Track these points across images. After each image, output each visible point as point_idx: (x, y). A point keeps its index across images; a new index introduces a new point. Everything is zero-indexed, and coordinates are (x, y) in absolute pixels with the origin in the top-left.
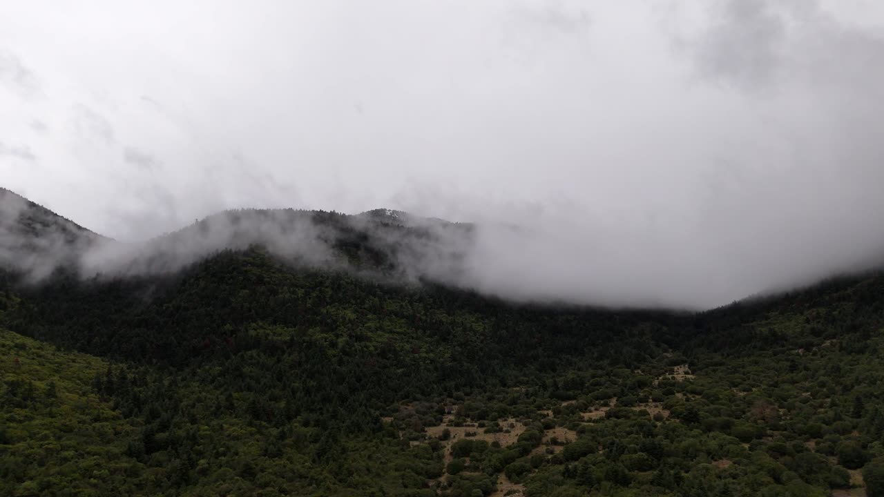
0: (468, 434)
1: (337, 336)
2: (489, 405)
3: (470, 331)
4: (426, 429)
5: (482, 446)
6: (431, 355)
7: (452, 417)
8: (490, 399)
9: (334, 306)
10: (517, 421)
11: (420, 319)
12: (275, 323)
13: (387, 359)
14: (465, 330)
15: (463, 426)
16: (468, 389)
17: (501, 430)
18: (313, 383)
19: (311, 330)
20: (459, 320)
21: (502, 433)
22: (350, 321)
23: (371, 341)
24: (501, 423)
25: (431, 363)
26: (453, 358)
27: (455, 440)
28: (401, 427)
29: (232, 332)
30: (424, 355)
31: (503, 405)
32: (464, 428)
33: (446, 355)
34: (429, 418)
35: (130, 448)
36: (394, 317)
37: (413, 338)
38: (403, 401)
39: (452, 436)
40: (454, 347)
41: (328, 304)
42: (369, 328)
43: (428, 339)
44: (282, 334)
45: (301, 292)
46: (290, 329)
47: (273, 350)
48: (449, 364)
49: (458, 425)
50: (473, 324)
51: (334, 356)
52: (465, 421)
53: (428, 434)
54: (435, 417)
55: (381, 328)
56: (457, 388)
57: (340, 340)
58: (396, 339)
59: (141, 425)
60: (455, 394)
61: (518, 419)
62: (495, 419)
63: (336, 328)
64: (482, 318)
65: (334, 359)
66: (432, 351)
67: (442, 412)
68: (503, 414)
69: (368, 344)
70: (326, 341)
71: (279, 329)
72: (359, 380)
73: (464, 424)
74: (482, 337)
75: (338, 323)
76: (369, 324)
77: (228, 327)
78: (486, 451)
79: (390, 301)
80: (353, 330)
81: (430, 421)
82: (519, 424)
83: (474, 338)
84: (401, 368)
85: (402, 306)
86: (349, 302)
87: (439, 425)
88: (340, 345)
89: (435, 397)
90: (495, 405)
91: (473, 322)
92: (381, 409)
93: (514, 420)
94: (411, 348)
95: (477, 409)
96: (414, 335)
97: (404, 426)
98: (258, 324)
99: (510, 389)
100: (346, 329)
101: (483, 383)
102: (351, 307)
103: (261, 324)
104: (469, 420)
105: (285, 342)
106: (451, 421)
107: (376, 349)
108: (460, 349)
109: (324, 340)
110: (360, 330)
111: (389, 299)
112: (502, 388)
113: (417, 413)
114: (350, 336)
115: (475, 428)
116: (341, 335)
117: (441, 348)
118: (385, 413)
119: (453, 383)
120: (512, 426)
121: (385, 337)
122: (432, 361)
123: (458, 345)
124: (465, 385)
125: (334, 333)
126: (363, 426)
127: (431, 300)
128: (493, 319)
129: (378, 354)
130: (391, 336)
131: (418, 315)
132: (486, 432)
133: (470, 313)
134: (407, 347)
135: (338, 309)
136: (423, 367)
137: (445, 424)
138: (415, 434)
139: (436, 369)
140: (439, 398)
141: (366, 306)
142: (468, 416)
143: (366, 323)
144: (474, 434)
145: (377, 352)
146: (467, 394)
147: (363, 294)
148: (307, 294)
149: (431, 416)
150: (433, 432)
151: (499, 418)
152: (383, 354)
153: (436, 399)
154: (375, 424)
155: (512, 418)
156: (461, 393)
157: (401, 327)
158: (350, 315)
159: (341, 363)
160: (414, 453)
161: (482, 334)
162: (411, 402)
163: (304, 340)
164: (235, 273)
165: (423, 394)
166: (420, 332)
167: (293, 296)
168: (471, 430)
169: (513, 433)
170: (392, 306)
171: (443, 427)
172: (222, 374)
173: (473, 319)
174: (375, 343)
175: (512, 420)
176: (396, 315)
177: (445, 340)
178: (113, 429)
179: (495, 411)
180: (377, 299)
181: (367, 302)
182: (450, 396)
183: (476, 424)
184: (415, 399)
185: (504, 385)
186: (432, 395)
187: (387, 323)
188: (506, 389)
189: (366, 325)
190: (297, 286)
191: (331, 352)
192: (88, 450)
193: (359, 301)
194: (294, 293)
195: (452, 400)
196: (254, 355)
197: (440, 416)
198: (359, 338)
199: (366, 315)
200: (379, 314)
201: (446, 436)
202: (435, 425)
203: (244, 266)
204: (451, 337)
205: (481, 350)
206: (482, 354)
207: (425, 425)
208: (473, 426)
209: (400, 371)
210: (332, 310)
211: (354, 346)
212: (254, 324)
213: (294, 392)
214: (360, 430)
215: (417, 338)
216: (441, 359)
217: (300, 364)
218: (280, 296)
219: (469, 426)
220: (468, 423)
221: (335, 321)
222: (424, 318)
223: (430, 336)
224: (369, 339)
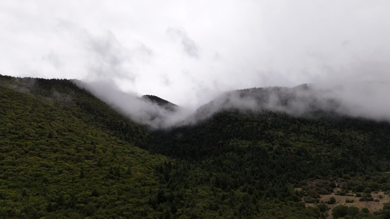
0: (348, 201)
1: (273, 145)
2: (365, 183)
3: (354, 140)
4: (321, 196)
5: (355, 211)
6: (329, 153)
7: (339, 189)
8: (368, 179)
9: (272, 130)
10: (385, 194)
11: (322, 135)
12: (242, 139)
13: (301, 156)
14: (351, 139)
15: (346, 195)
16: (353, 173)
17: (372, 200)
18: (257, 168)
19: (260, 142)
20: (347, 134)
21: (372, 202)
22: (281, 137)
23: (292, 147)
24: (373, 194)
25: (328, 158)
26: (343, 155)
27: (338, 205)
28: (304, 194)
29: (222, 144)
30: (324, 153)
31: (375, 183)
32: (347, 197)
33: (339, 153)
34: (323, 189)
35: (150, 200)
36: (306, 134)
37: (317, 145)
38: (310, 179)
39: (337, 202)
40: (344, 149)
41: (269, 129)
42: (291, 140)
43: (328, 145)
44: (245, 144)
45: (255, 124)
46: (249, 142)
47: (240, 152)
48: (340, 158)
49: (342, 194)
50: (357, 136)
51: (271, 154)
52: (347, 192)
53: (321, 199)
54: (327, 189)
55: (298, 140)
56: (345, 172)
57: (274, 147)
58: (307, 146)
59: (165, 188)
60: (344, 175)
61: (386, 192)
62: (369, 192)
63: (273, 141)
64: (363, 133)
65: (270, 156)
66: (329, 151)
67: (334, 186)
68: (375, 189)
69: (290, 148)
70: (267, 147)
71: (244, 142)
72: (283, 167)
73: (347, 194)
74: (363, 143)
75: (274, 138)
76: (291, 138)
77: (220, 142)
78: (357, 215)
79: (304, 126)
80: (282, 141)
81: (324, 191)
82: (386, 196)
83: (357, 144)
84: (309, 160)
85: (311, 128)
86: (281, 128)
87: (330, 194)
88: (274, 150)
89: (330, 177)
90: (370, 183)
91: (357, 135)
92: (295, 183)
93: (383, 192)
94: (316, 150)
95: (357, 185)
96: (319, 143)
97: (306, 193)
98: (234, 140)
99: (383, 173)
100: (278, 141)
101: (363, 169)
102: (281, 130)
103: (235, 140)
104: (351, 191)
105: (246, 148)
106: (338, 192)
107: (295, 151)
108: (348, 150)
109: (266, 146)
110: (287, 141)
111: (304, 125)
112: (377, 172)
113: (317, 186)
114: (280, 144)
115: (354, 197)
116: (276, 144)
117: (335, 150)
118: (298, 185)
119: (343, 169)
120: (381, 197)
121: (301, 144)
122: (329, 157)
123: (347, 148)
124: (351, 171)
125: (271, 143)
126: (277, 193)
127: (330, 124)
128: (371, 133)
129: (296, 154)
130: (304, 144)
131: (321, 133)
132: (361, 200)
133: (355, 130)
134: (314, 149)
135: (274, 131)
136: (323, 160)
137: (334, 194)
138: (313, 199)
139: (331, 161)
140: (333, 178)
141: (290, 129)
142: (350, 189)
143: (290, 138)
144: (352, 201)
145: (295, 152)
146: (352, 176)
147: (289, 124)
148: (259, 124)
149: (325, 189)
150: (325, 198)
151: (372, 191)
152: (299, 153)
153: (331, 178)
154: (285, 192)
155: (381, 191)
156: (348, 175)
157: (310, 139)
158: (281, 133)
159: (274, 158)
160: (306, 212)
161: (363, 141)
162: (315, 180)
163: (255, 147)
164: (225, 117)
165: (323, 175)
166: (322, 142)
167: (251, 126)
168: (351, 198)
169: (382, 202)
170: (306, 128)
171: (333, 195)
172: (213, 164)
173: (357, 133)
174: (294, 148)
175: (381, 193)
176: (308, 133)
177: (338, 145)
178: (150, 189)
179: (369, 187)
180: (296, 125)
181: (291, 127)
182: (341, 176)
183: (355, 194)
184: (317, 178)
185: (379, 170)
186: (329, 176)
187: (302, 137)
188: (379, 173)
189: (289, 139)
190: (254, 122)
191: (269, 153)
192: (129, 201)
193: (286, 127)
194: (252, 124)
195: (342, 179)
196: (231, 154)
197: (331, 188)
198: (285, 145)
199: (290, 134)
200: (297, 133)
201: (333, 201)
202: (327, 194)
203: (229, 114)
204: (342, 143)
205: (363, 150)
206: (363, 153)
207: (321, 193)
208: (353, 196)
209: (308, 162)
210: (271, 132)
211: (282, 149)
212: (232, 140)
213: (246, 173)
214: (275, 195)
215: (320, 145)
216: (335, 156)
217: (252, 159)
218: (246, 126)
219: (350, 195)
220: (350, 194)
221: (272, 137)
222: (324, 134)
223: (328, 143)
224: (291, 146)
